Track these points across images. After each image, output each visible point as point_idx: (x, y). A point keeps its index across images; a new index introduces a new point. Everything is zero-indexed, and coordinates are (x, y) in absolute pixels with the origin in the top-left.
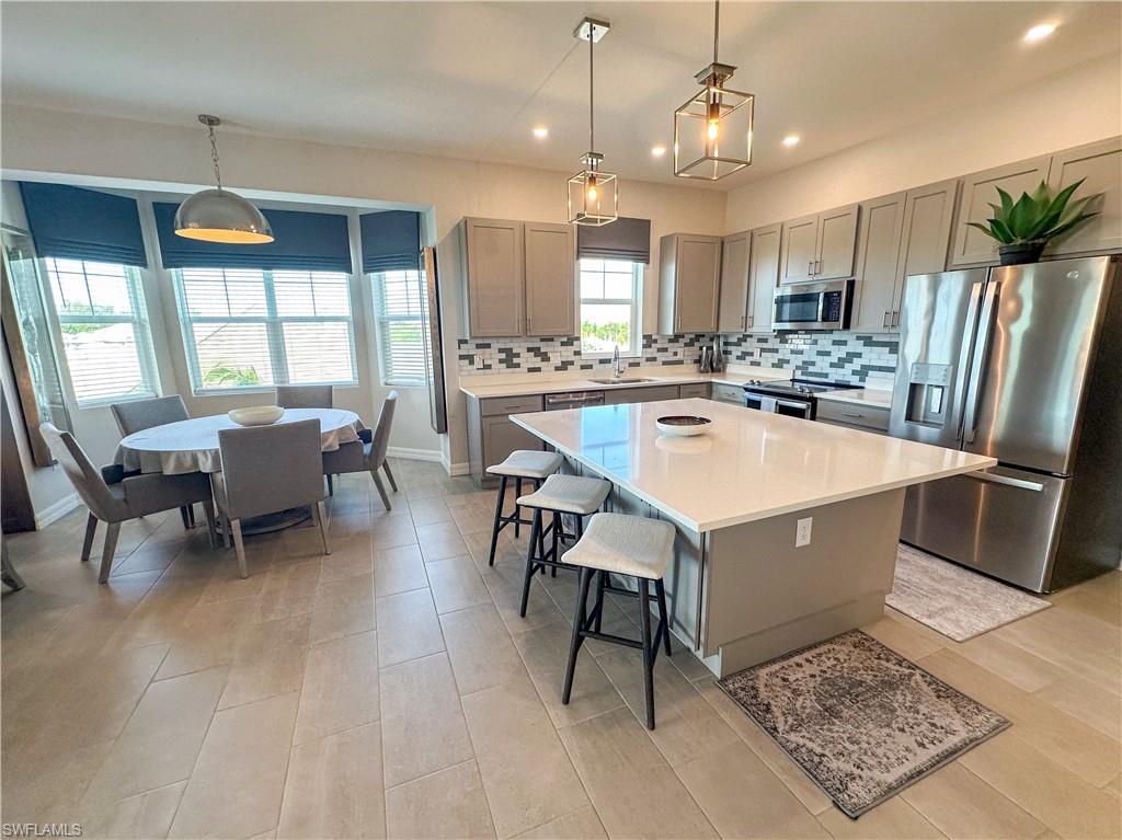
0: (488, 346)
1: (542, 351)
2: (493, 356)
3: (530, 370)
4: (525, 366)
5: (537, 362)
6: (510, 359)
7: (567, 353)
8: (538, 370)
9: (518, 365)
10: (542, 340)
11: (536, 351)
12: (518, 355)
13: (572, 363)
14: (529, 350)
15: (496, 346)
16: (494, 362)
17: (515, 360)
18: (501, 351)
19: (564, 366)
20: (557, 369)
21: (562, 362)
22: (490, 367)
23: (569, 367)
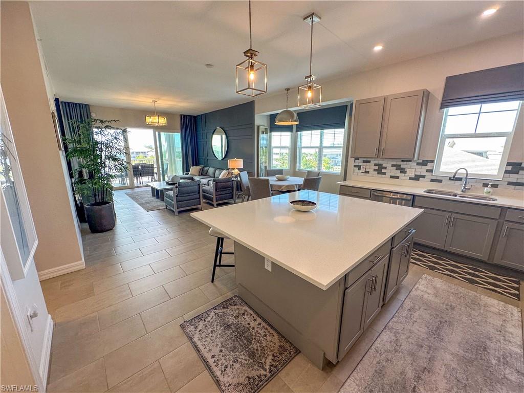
0: (369, 162)
1: (402, 167)
2: (371, 167)
3: (391, 177)
4: (388, 175)
5: (398, 173)
6: (380, 170)
7: (422, 170)
8: (398, 178)
9: (384, 174)
10: (402, 161)
11: (398, 167)
12: (385, 168)
13: (424, 177)
14: (393, 166)
15: (373, 162)
16: (371, 171)
17: (383, 171)
18: (376, 165)
19: (417, 178)
20: (410, 179)
21: (415, 175)
22: (368, 172)
23: (420, 179)
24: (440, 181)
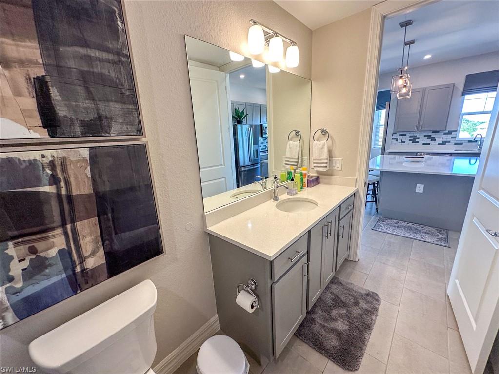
0: (405, 135)
1: (432, 136)
2: (407, 138)
3: (424, 144)
4: (421, 143)
5: (429, 141)
6: (414, 140)
7: (448, 138)
8: (429, 144)
9: (418, 142)
10: (433, 132)
11: (429, 137)
12: (419, 138)
13: (449, 142)
14: (425, 136)
15: (408, 135)
16: (407, 141)
17: (417, 140)
18: (410, 136)
19: (444, 143)
20: (439, 144)
21: (443, 141)
22: (404, 142)
23: (446, 144)
24: (462, 144)
